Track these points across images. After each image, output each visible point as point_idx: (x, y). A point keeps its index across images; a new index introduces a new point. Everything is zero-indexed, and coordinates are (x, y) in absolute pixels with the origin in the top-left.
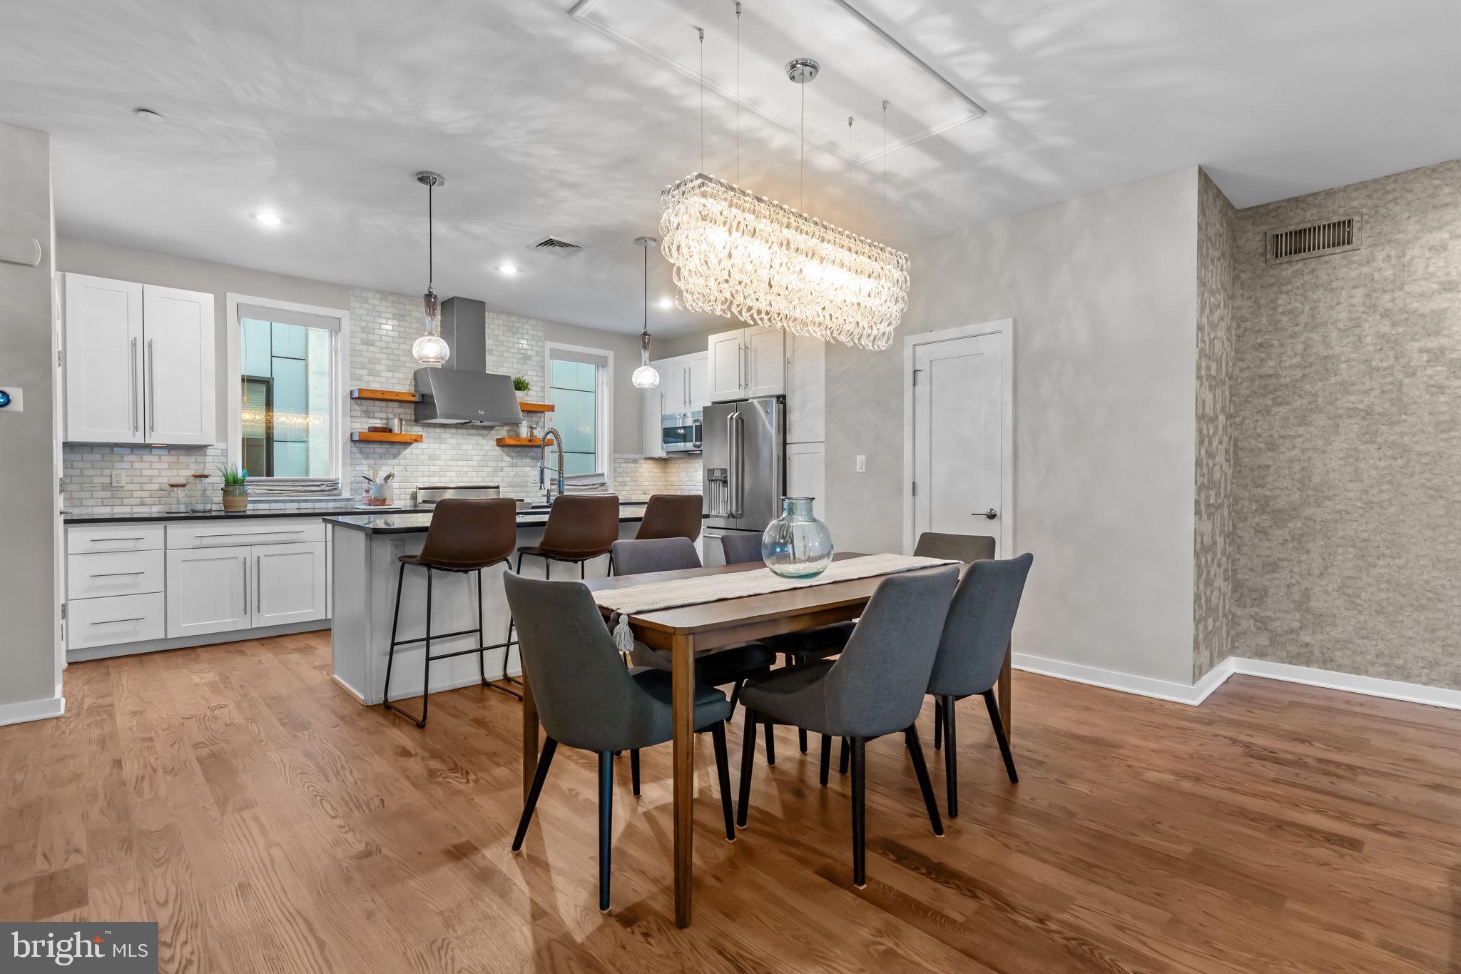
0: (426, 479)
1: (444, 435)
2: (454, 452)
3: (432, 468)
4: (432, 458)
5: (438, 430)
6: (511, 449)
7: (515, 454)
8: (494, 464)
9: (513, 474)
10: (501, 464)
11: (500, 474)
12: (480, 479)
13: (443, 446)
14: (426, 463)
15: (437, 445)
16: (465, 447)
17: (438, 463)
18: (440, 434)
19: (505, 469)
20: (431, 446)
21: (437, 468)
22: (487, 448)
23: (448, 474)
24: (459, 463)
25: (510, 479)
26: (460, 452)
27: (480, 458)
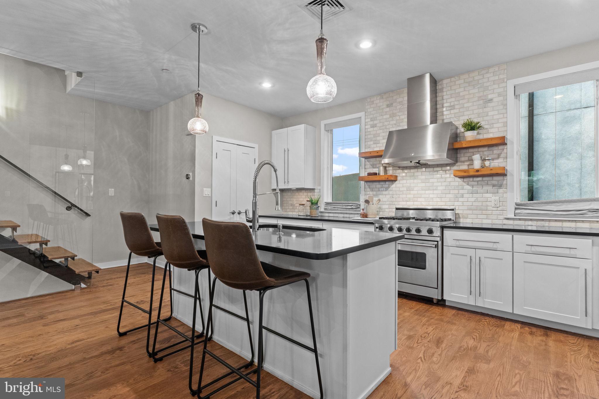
0: (404, 203)
1: (416, 174)
2: (424, 185)
3: (409, 196)
4: (409, 189)
5: (412, 171)
6: (471, 179)
7: (476, 183)
8: (456, 192)
9: (473, 199)
10: (461, 192)
11: (461, 199)
12: (443, 204)
13: (416, 181)
14: (405, 192)
15: (412, 181)
16: (431, 180)
17: (412, 192)
18: (414, 173)
19: (465, 195)
20: (408, 181)
21: (412, 196)
22: (449, 180)
23: (419, 199)
24: (427, 192)
25: (470, 204)
26: (428, 184)
27: (444, 188)
